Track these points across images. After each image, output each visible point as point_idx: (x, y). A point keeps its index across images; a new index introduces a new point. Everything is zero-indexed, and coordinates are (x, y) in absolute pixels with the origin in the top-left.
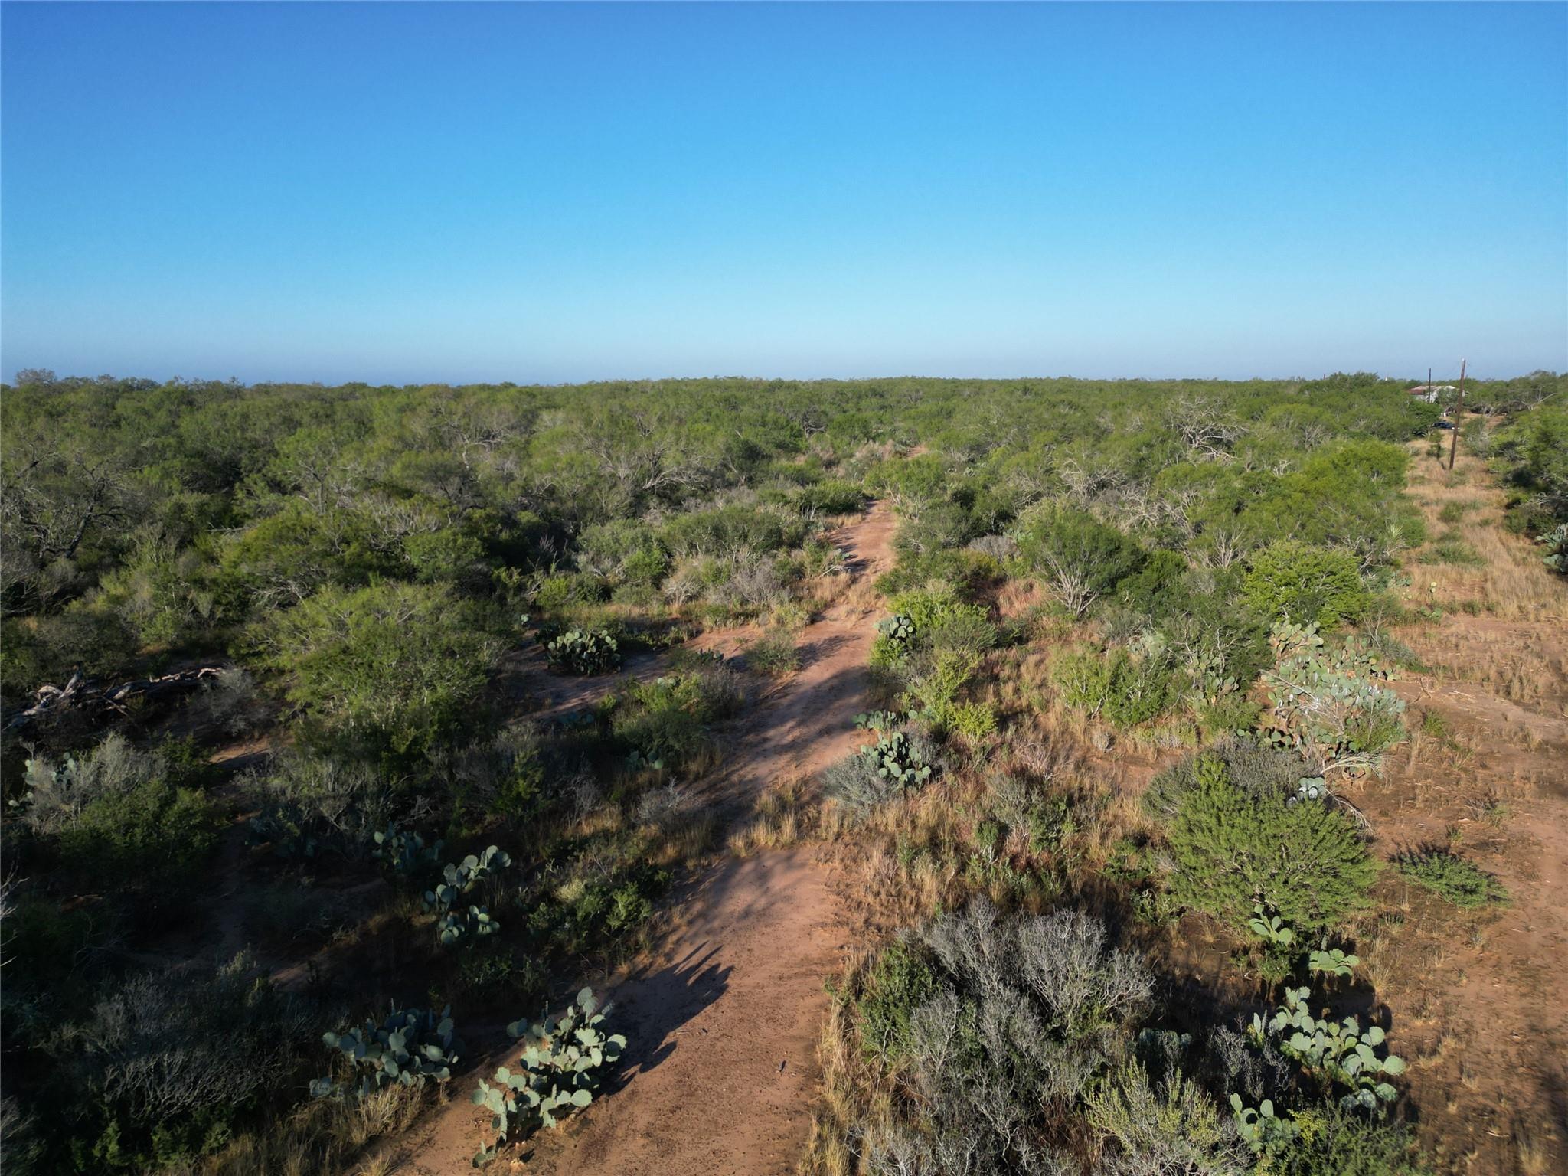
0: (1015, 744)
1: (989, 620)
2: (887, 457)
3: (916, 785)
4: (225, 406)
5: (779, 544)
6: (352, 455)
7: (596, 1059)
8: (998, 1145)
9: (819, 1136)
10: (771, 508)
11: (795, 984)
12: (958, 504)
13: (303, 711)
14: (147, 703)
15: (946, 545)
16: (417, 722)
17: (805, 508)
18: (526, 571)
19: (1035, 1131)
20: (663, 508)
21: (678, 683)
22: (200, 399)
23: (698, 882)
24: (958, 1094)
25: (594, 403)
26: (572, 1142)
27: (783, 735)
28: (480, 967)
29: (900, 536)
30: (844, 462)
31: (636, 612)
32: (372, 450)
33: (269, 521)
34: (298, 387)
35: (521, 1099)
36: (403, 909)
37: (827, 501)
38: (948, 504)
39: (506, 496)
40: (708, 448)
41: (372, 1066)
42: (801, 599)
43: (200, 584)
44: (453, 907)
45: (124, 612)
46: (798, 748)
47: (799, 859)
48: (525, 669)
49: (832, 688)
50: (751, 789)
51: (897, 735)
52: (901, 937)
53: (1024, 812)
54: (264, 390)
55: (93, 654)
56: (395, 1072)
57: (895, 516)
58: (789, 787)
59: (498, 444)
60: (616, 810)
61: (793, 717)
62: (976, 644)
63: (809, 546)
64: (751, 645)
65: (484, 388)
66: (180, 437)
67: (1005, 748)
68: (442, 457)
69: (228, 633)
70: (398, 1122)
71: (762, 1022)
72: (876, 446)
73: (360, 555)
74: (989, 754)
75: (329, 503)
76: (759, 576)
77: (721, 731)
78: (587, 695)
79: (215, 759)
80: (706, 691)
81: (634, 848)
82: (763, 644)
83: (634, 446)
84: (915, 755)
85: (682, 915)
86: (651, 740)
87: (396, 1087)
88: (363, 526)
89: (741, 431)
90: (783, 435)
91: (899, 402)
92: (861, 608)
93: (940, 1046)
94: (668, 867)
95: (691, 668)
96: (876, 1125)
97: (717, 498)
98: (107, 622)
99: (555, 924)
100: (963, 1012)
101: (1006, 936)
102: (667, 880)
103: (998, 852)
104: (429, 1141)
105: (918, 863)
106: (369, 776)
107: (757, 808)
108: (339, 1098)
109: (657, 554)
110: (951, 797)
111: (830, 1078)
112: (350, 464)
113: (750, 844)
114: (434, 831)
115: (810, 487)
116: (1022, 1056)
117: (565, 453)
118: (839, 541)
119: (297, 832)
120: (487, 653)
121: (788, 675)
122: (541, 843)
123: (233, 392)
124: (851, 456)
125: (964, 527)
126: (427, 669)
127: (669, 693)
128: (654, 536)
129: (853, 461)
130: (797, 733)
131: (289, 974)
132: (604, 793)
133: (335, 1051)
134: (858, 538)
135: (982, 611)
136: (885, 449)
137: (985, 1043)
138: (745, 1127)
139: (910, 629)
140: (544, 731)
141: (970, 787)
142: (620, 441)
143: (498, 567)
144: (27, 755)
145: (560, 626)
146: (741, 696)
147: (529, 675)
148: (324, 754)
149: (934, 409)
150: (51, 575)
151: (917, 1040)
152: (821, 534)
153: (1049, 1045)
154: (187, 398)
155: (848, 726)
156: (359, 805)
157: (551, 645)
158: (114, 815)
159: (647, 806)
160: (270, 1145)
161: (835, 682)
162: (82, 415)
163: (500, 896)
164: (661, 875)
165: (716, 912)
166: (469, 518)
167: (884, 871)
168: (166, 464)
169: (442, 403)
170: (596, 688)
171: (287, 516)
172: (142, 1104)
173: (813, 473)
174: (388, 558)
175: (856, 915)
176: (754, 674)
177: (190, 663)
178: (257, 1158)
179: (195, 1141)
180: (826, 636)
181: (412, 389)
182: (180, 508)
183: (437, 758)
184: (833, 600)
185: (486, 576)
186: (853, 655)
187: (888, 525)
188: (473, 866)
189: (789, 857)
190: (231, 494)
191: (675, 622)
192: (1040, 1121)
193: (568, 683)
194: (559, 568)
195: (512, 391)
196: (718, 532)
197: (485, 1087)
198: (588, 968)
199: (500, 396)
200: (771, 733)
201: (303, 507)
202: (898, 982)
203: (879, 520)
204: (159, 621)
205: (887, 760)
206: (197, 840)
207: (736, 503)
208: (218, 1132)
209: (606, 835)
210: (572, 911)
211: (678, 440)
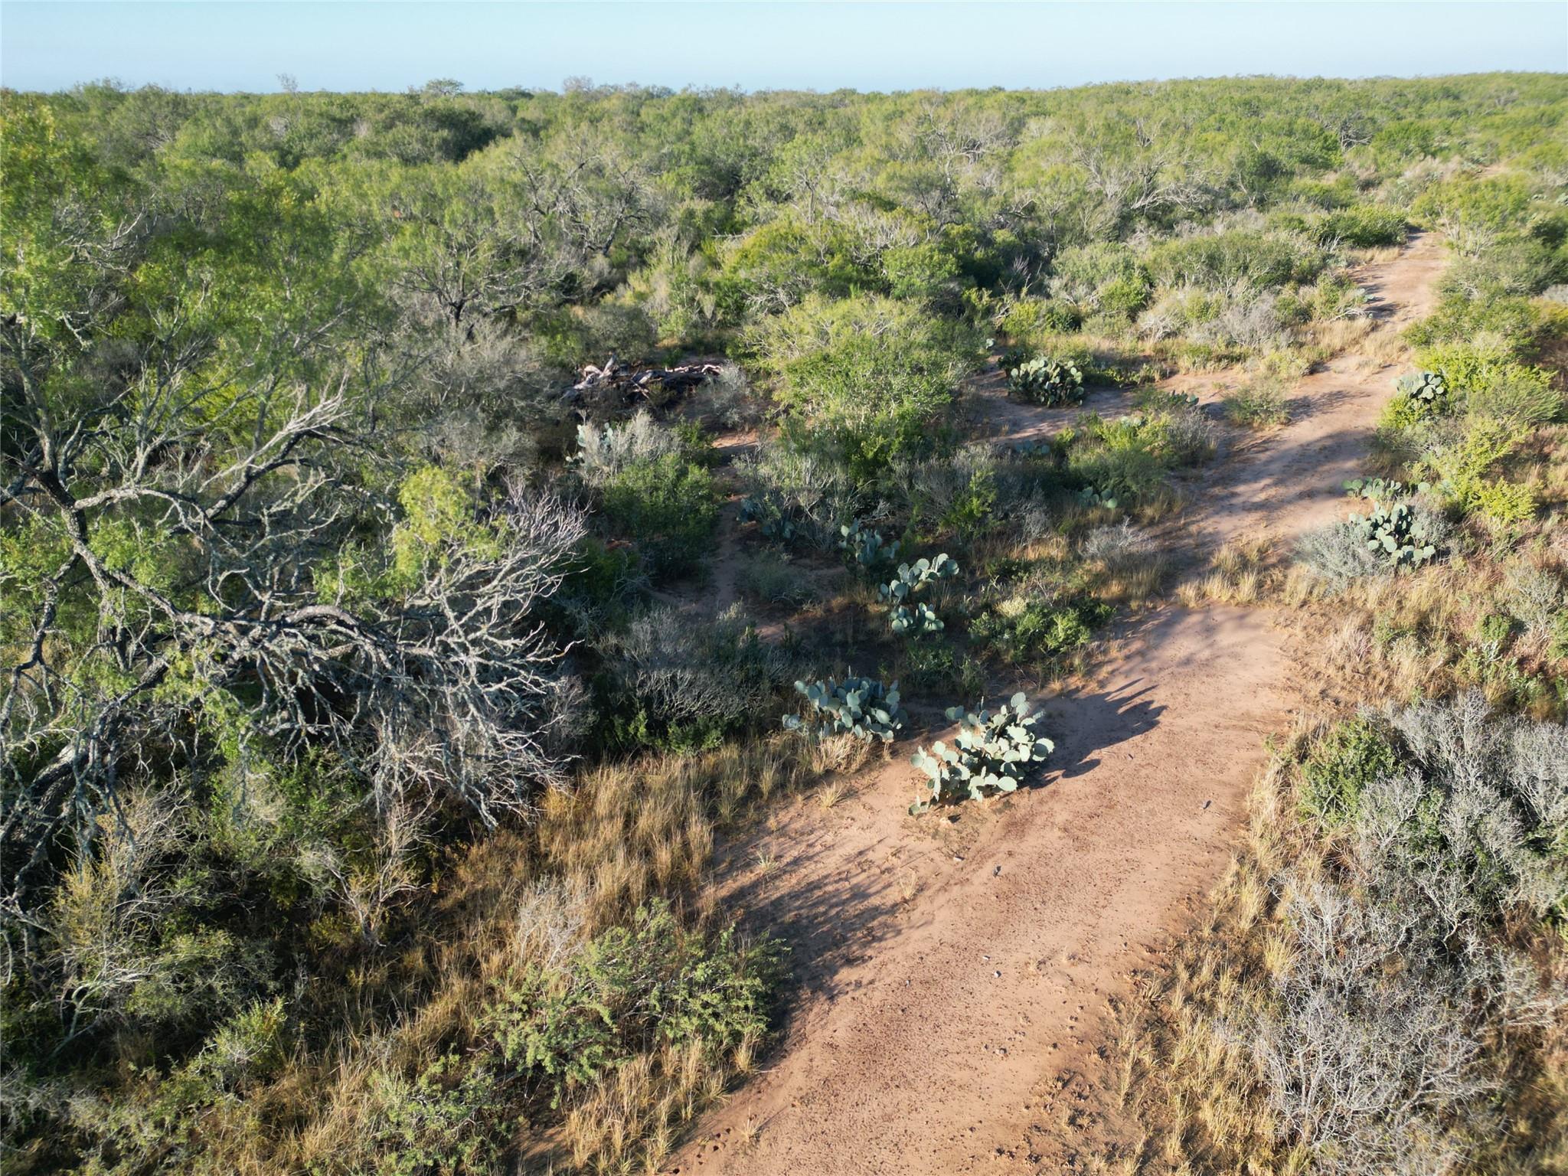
0: (1554, 536)
1: (1551, 387)
2: (1448, 178)
3: (1412, 564)
4: (731, 112)
5: (1285, 279)
6: (842, 163)
7: (1024, 755)
8: (1441, 930)
9: (1238, 874)
10: (1283, 235)
11: (1232, 734)
12: (1539, 241)
13: (786, 411)
14: (664, 389)
15: (1510, 292)
16: (884, 432)
17: (1326, 237)
18: (997, 294)
19: (1488, 928)
20: (1151, 230)
21: (1144, 423)
22: (708, 106)
23: (1141, 622)
24: (1404, 873)
25: (1089, 108)
26: (994, 818)
27: (1255, 492)
28: (924, 657)
29: (1447, 277)
30: (1387, 184)
31: (1106, 345)
32: (859, 160)
33: (765, 229)
34: (792, 94)
35: (954, 771)
36: (860, 596)
37: (1356, 230)
38: (1526, 240)
39: (985, 212)
40: (1216, 160)
41: (831, 715)
42: (1302, 345)
43: (705, 286)
44: (904, 602)
45: (646, 307)
46: (1268, 508)
47: (1252, 620)
48: (986, 394)
49: (1325, 448)
50: (1209, 543)
51: (1401, 506)
52: (1364, 713)
53: (1551, 612)
54: (763, 97)
55: (624, 343)
56: (850, 724)
57: (1446, 252)
58: (1255, 545)
59: (981, 156)
60: (1063, 541)
61: (1271, 475)
62: (1527, 414)
63: (1324, 281)
64: (1232, 392)
65: (972, 93)
66: (692, 144)
67: (1540, 540)
68: (928, 168)
69: (728, 334)
70: (849, 764)
71: (1191, 761)
72: (1434, 164)
73: (842, 268)
74: (1516, 544)
75: (817, 215)
76: (1255, 316)
77: (1184, 479)
78: (1045, 427)
79: (715, 444)
80: (1174, 437)
81: (1076, 581)
82: (1247, 392)
83: (1129, 158)
84: (1417, 531)
85: (1120, 648)
86: (1107, 477)
87: (849, 736)
88: (848, 237)
89: (1259, 141)
90: (1314, 148)
91: (1480, 106)
92: (1379, 360)
93: (1392, 825)
94: (1111, 602)
95: (1160, 409)
96: (1302, 878)
97: (1216, 222)
98: (635, 314)
99: (995, 634)
100: (1426, 798)
101: (1496, 735)
102: (1108, 614)
103: (1504, 650)
104: (872, 786)
105: (1399, 645)
106: (839, 475)
107: (1215, 562)
108: (805, 734)
109: (1137, 283)
110: (1455, 583)
111: (1257, 826)
112: (839, 173)
113: (1202, 596)
114: (891, 533)
115: (1337, 212)
116: (1489, 856)
117: (1050, 166)
118: (1363, 280)
119: (779, 515)
120: (952, 373)
121: (1272, 429)
122: (986, 560)
123: (736, 100)
124: (1398, 176)
125: (1541, 270)
126: (897, 383)
127: (1133, 432)
128: (1137, 263)
129: (1400, 181)
130: (1272, 492)
131: (768, 631)
132: (1053, 523)
133: (803, 697)
134: (1388, 277)
135: (1546, 376)
136: (1447, 169)
137: (1447, 833)
138: (1162, 847)
139: (1440, 390)
140: (1000, 456)
141: (1482, 575)
142: (1114, 152)
143: (969, 288)
144: (579, 420)
145: (1025, 353)
146: (1213, 445)
147: (989, 401)
148: (804, 451)
149: (1531, 114)
150: (591, 270)
151: (1365, 813)
152: (1341, 269)
153: (1526, 853)
154: (697, 106)
155: (1337, 492)
156: (828, 501)
157: (1014, 372)
158: (644, 478)
159: (1097, 542)
160: (751, 759)
161: (1329, 443)
162: (616, 120)
163: (946, 600)
164: (1102, 609)
165: (1156, 653)
166: (946, 234)
167: (1353, 646)
168: (681, 171)
169: (930, 110)
170: (1055, 420)
171: (779, 225)
172: (661, 703)
173: (1343, 196)
174: (867, 272)
175: (1312, 684)
176: (1232, 424)
177: (695, 359)
178: (741, 763)
179: (698, 738)
180: (1327, 390)
181: (900, 95)
182: (691, 214)
183: (899, 467)
184: (1342, 350)
185: (956, 296)
186: (1357, 414)
187: (1433, 264)
188: (925, 569)
189: (1242, 616)
190: (732, 203)
191: (1147, 359)
192: (1498, 922)
193: (1027, 413)
194: (1030, 293)
195: (1001, 96)
196: (1213, 262)
197: (923, 754)
198: (1022, 678)
199: (988, 102)
200: (1241, 489)
201: (794, 216)
202: (1351, 756)
203: (1422, 257)
204: (673, 318)
205: (1380, 533)
206: (704, 508)
207: (1239, 229)
208: (713, 738)
209: (1051, 564)
210: (1012, 625)
211: (1180, 153)
